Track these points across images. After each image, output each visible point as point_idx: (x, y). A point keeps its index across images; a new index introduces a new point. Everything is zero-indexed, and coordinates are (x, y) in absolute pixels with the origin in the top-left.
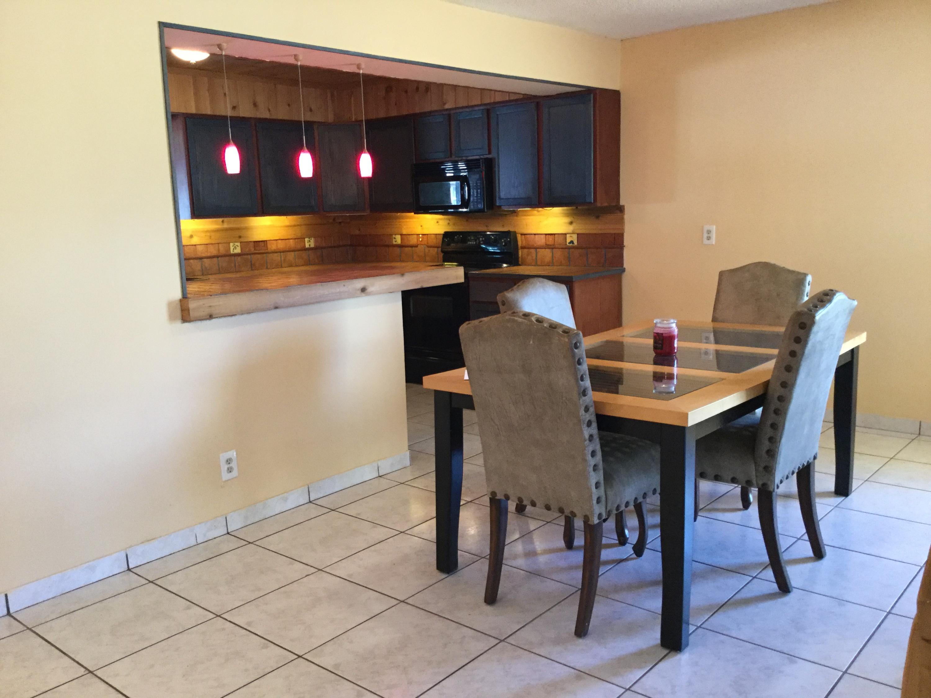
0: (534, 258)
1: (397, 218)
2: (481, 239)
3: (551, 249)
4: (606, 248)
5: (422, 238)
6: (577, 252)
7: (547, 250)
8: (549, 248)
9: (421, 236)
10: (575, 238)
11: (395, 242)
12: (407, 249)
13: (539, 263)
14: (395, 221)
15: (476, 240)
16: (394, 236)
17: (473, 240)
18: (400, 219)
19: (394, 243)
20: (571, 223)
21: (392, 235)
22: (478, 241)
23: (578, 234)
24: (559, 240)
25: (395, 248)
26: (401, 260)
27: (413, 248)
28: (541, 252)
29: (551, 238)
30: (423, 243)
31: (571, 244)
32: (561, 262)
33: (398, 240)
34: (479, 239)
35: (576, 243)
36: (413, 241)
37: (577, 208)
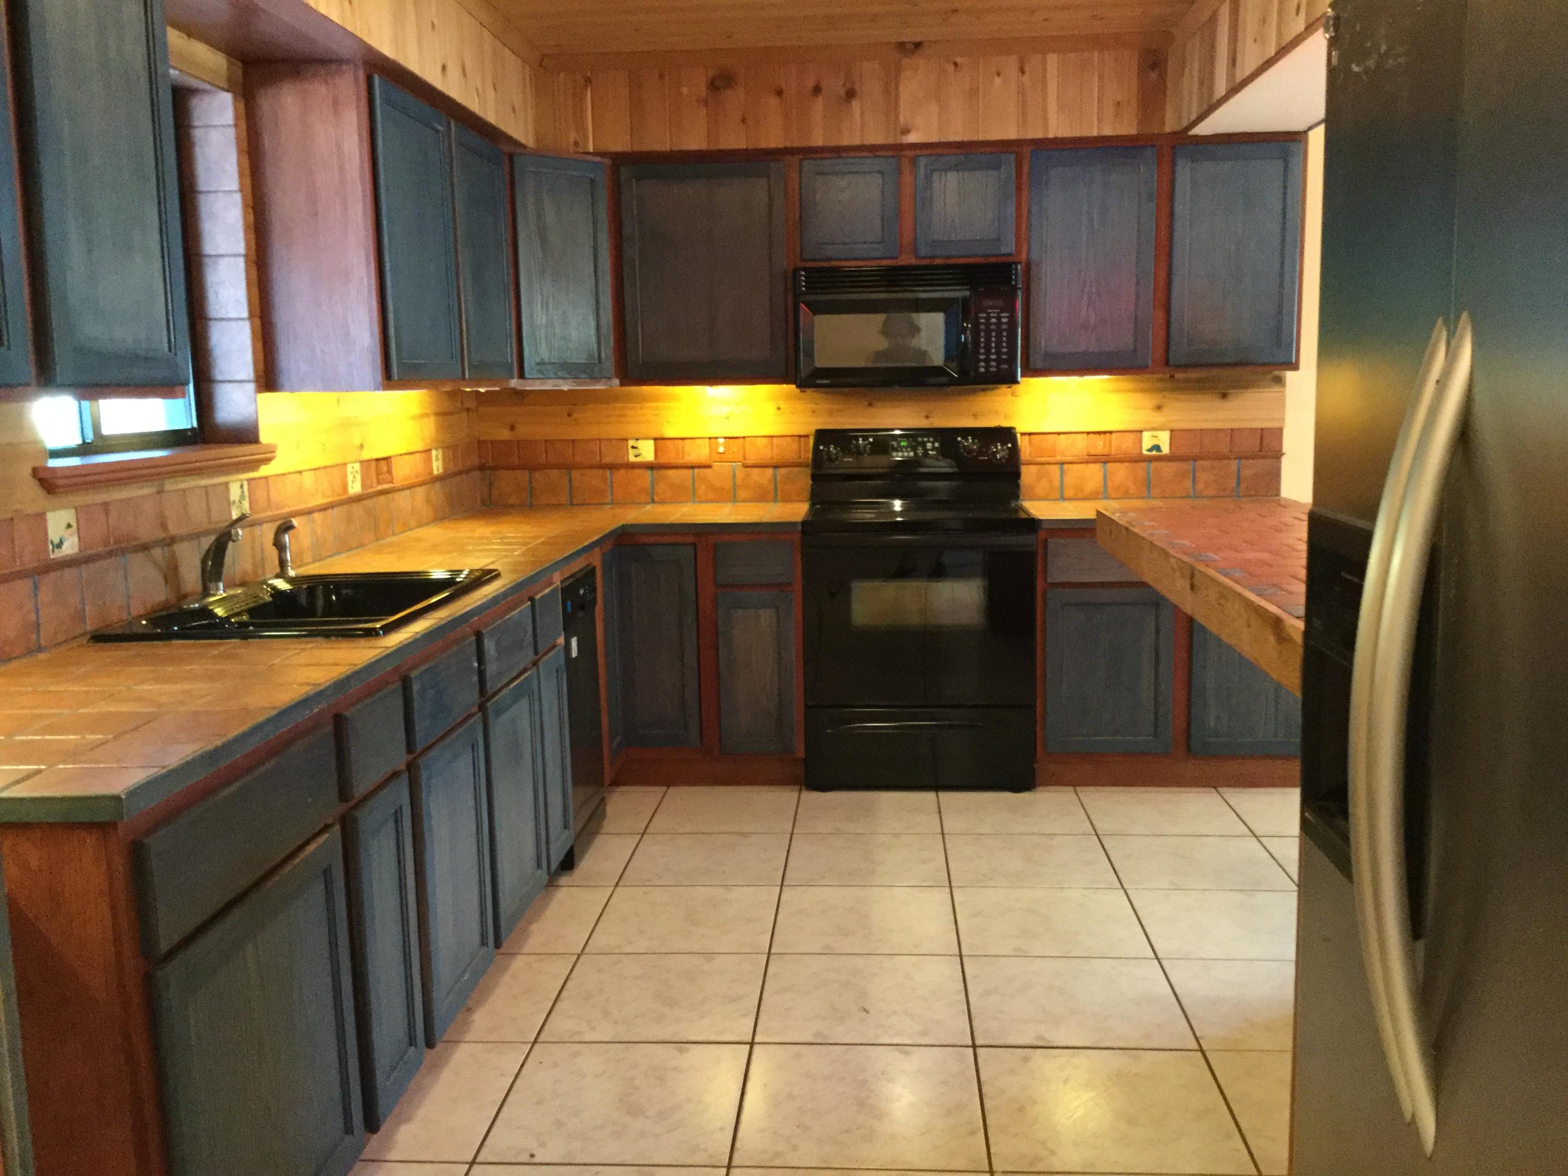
0: (1057, 483)
1: (643, 399)
2: (929, 445)
3: (1101, 464)
4: (1239, 458)
5: (725, 445)
6: (1170, 469)
7: (1091, 466)
8: (1100, 462)
9: (721, 441)
10: (1164, 440)
11: (636, 456)
12: (671, 473)
13: (1069, 493)
14: (639, 405)
15: (914, 449)
16: (631, 443)
17: (906, 447)
18: (646, 401)
19: (632, 459)
20: (1159, 408)
21: (627, 440)
22: (920, 451)
23: (1172, 431)
24: (1127, 444)
25: (637, 472)
26: (656, 499)
27: (696, 470)
28: (1074, 471)
29: (1100, 442)
30: (729, 457)
31: (1154, 453)
32: (1127, 491)
33: (646, 451)
34: (923, 444)
35: (1166, 449)
36: (698, 453)
37: (1172, 377)
